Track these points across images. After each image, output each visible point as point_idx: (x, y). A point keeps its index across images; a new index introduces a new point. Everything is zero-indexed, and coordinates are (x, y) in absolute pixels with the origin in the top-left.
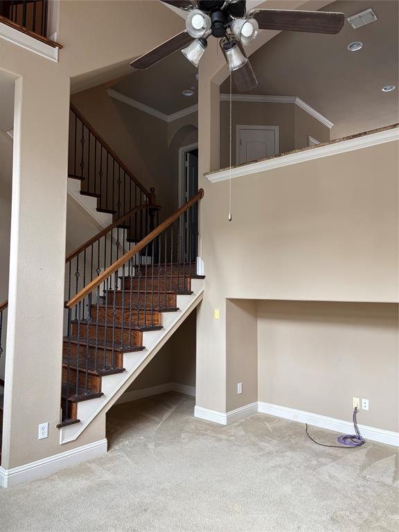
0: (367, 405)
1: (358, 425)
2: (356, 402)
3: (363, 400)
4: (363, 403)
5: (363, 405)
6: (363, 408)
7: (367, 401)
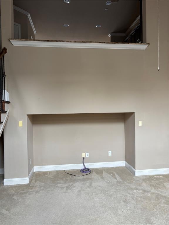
0: (88, 155)
1: (85, 164)
2: (84, 155)
3: (86, 153)
4: (86, 154)
5: (87, 155)
6: (87, 156)
7: (88, 153)
